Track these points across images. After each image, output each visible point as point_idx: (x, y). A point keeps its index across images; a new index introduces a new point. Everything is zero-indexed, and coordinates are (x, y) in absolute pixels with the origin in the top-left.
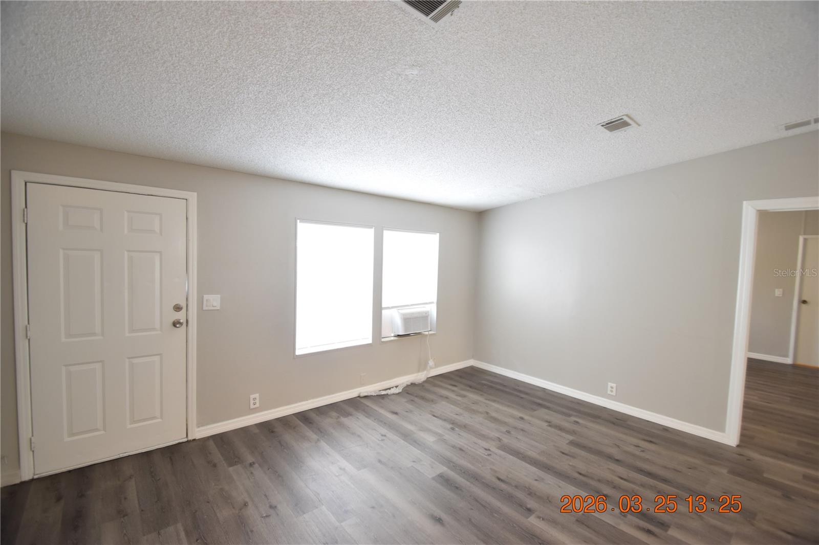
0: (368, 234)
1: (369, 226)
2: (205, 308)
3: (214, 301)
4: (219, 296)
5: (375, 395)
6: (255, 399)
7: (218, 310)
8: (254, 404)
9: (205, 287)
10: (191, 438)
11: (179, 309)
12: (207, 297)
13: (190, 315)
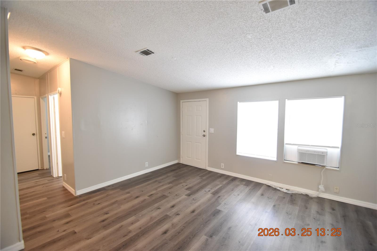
0: (275, 104)
1: (276, 100)
2: (210, 132)
3: (212, 130)
4: (213, 129)
5: (274, 187)
6: (222, 165)
7: (213, 133)
8: (222, 167)
9: (210, 127)
10: (206, 169)
11: (204, 131)
12: (210, 129)
13: (207, 133)
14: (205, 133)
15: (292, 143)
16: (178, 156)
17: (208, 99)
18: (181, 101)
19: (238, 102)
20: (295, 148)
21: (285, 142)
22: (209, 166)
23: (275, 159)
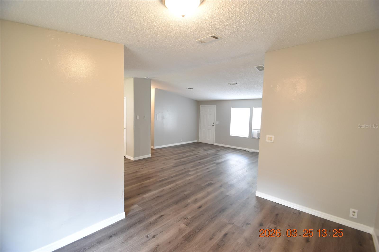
0: (249, 109)
1: (249, 107)
3: (218, 123)
9: (216, 121)
10: (214, 144)
11: (213, 123)
12: (217, 122)
13: (215, 124)
14: (213, 124)
15: (255, 129)
16: (197, 138)
17: (216, 105)
18: (201, 106)
19: (232, 108)
20: (256, 131)
21: (252, 128)
22: (216, 142)
23: (248, 137)
